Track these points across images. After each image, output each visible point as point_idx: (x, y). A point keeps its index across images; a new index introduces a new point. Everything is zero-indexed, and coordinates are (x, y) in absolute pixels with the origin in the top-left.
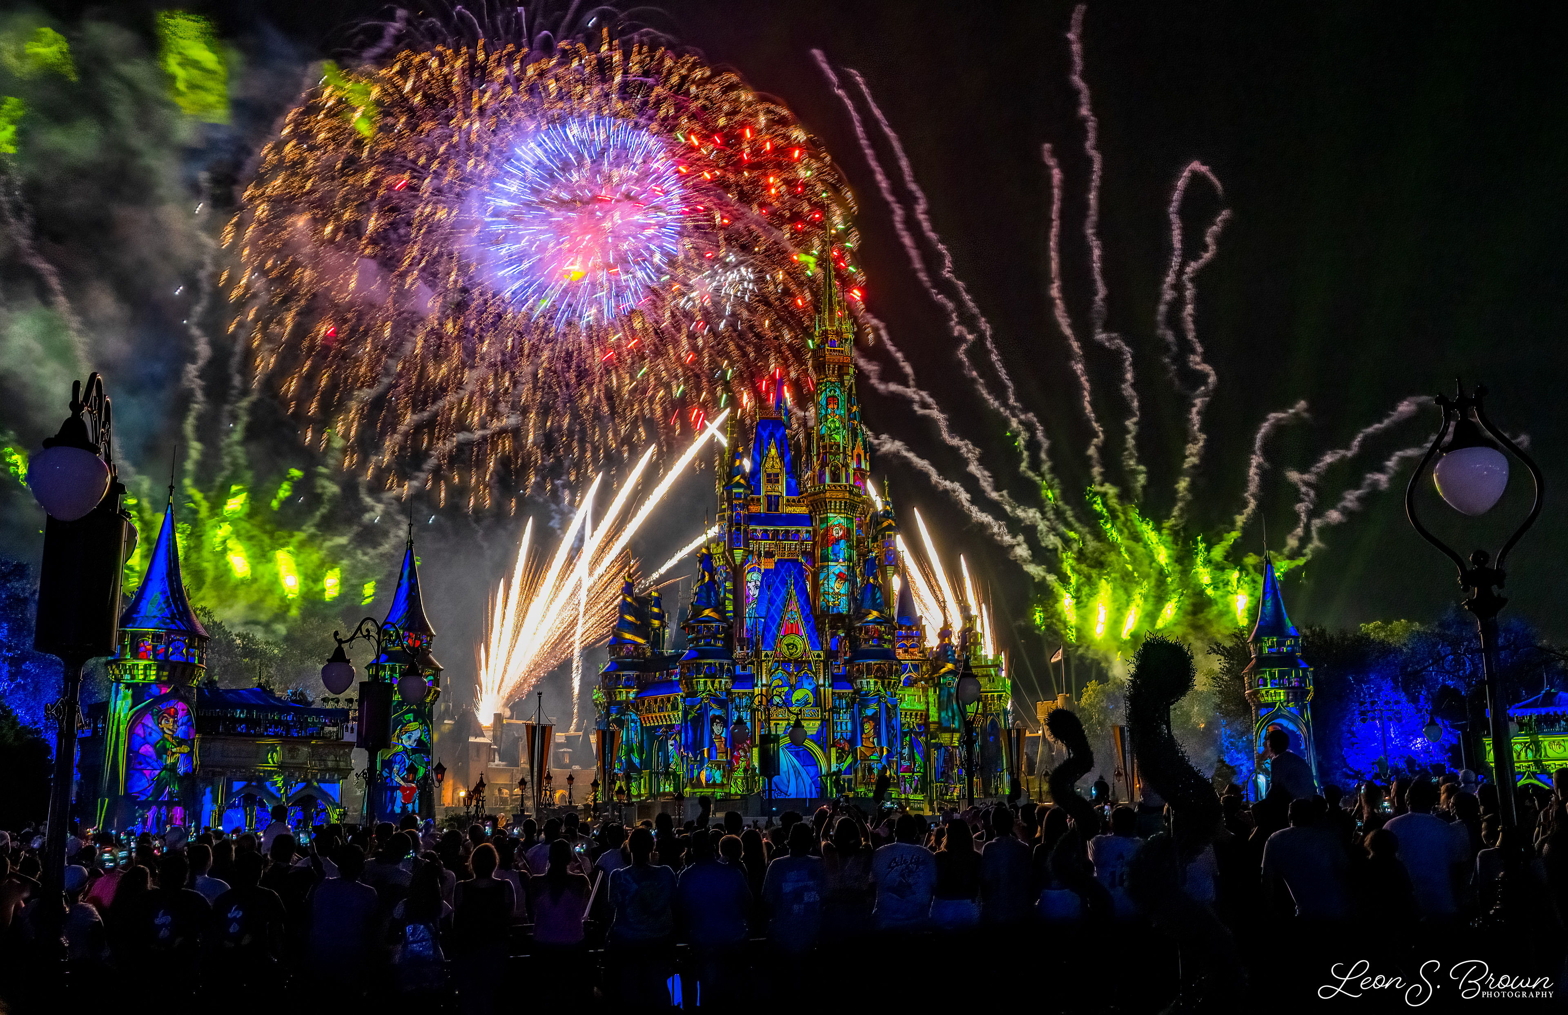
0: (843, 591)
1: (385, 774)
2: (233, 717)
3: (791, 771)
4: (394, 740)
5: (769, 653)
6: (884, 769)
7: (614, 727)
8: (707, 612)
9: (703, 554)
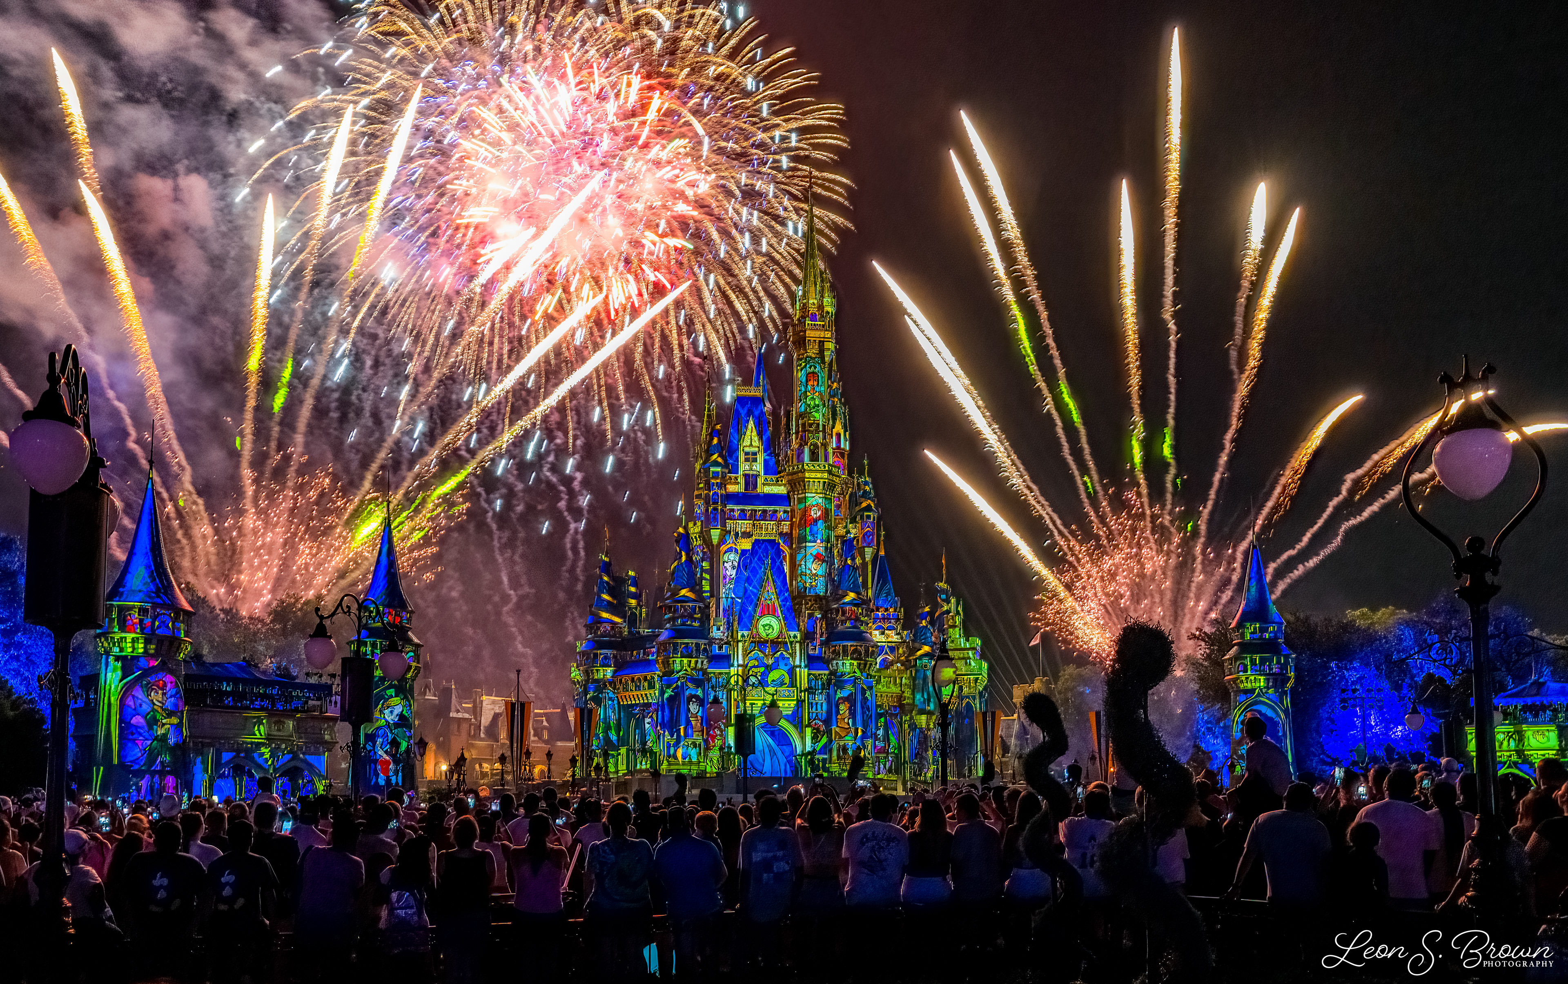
0: (820, 573)
1: (369, 748)
2: (220, 690)
3: (767, 750)
4: (377, 714)
5: (746, 633)
6: (859, 749)
7: (591, 705)
8: (683, 592)
9: (679, 534)
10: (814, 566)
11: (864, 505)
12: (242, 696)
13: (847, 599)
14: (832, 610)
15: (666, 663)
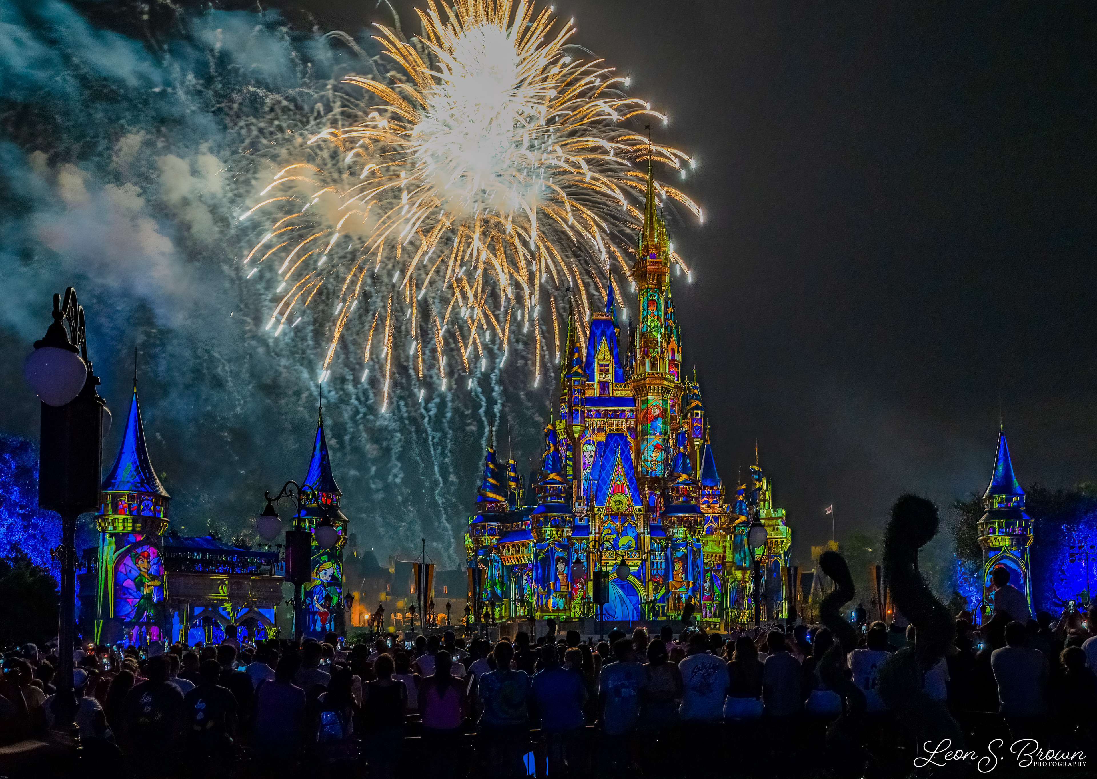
0: (659, 459)
1: (308, 602)
2: (192, 558)
3: (618, 600)
4: (314, 576)
5: (601, 508)
6: (690, 598)
7: (481, 566)
8: (552, 476)
9: (549, 430)
10: (655, 454)
11: (693, 405)
12: (210, 563)
13: (681, 480)
14: (668, 488)
15: (539, 533)
